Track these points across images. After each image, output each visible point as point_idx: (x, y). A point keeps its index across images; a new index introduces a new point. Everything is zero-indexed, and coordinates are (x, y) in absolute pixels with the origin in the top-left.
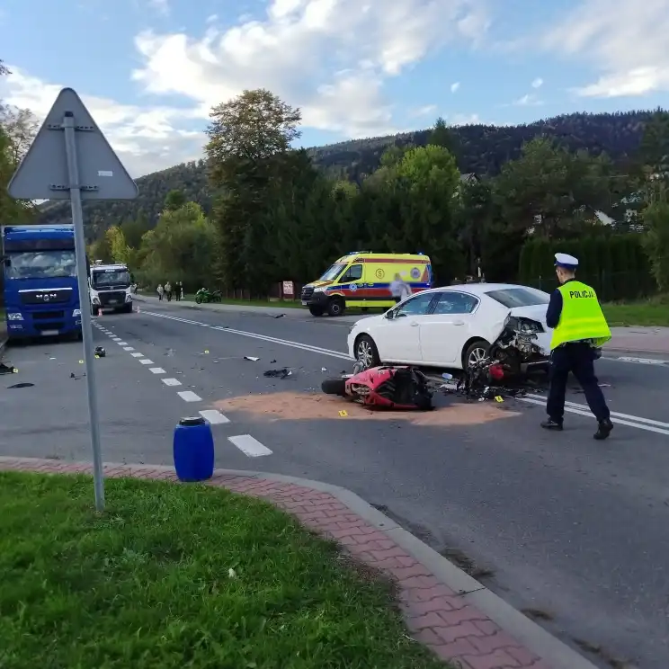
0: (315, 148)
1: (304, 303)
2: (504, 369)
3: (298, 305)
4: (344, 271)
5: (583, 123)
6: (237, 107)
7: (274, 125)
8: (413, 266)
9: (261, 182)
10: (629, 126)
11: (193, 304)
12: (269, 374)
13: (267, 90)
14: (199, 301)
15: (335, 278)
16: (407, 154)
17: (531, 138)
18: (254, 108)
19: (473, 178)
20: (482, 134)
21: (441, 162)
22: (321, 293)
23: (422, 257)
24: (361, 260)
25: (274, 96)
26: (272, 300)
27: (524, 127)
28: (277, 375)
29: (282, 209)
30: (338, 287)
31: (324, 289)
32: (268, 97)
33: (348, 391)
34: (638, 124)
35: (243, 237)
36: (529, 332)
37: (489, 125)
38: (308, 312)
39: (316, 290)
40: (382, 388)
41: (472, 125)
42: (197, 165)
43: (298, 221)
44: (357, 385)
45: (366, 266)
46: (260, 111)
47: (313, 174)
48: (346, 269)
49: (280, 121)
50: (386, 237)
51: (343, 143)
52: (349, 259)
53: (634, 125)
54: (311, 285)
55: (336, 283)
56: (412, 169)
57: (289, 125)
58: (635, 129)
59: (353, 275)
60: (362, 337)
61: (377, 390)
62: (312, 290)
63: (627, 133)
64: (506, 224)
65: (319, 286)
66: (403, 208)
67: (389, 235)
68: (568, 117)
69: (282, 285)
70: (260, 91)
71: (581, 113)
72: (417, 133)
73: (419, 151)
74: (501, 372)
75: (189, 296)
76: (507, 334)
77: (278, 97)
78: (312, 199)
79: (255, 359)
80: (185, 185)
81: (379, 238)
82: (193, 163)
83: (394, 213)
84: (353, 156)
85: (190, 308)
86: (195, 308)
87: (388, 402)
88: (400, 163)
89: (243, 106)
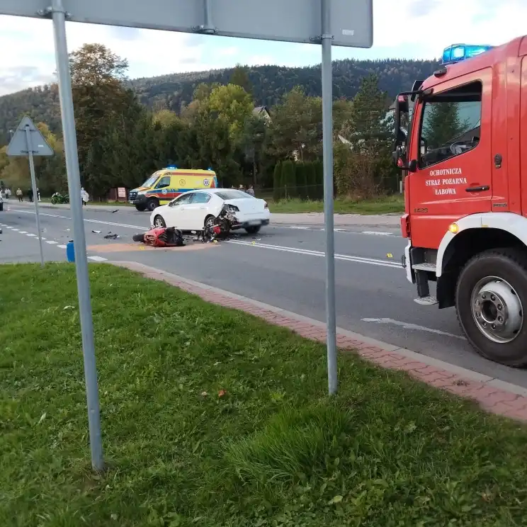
0: (144, 78)
1: (132, 202)
2: (221, 229)
3: (128, 204)
4: (158, 180)
5: (351, 68)
6: (79, 55)
7: (108, 70)
8: (204, 178)
9: (99, 113)
10: (385, 70)
11: (50, 204)
12: (107, 237)
13: (101, 44)
14: (55, 202)
15: (151, 186)
16: (213, 91)
17: (291, 89)
18: (92, 57)
19: (264, 110)
20: (276, 74)
21: (239, 98)
22: (143, 195)
23: (210, 172)
24: (169, 173)
25: (107, 48)
26: (110, 201)
27: (308, 68)
28: (111, 237)
29: (115, 136)
30: (154, 192)
31: (145, 193)
32: (102, 49)
33: (145, 239)
34: (392, 69)
35: (86, 154)
36: (233, 211)
37: (281, 66)
38: (134, 208)
39: (139, 193)
40: (160, 237)
41: (268, 66)
42: (43, 90)
43: (128, 145)
44: (149, 236)
45: (173, 177)
46: (97, 60)
47: (138, 110)
48: (160, 179)
49: (112, 67)
50: (188, 157)
51: (167, 75)
52: (161, 173)
53: (389, 70)
54: (136, 190)
55: (152, 189)
56: (217, 103)
57: (120, 71)
58: (389, 73)
59: (164, 183)
60: (157, 217)
61: (159, 238)
62: (136, 193)
63: (384, 76)
64: (275, 149)
65: (141, 191)
66: (198, 138)
67: (191, 156)
68: (341, 61)
69: (117, 190)
70: (96, 44)
71: (350, 59)
72: (226, 70)
73: (223, 88)
74: (219, 230)
75: (44, 199)
76: (223, 213)
77: (109, 50)
78: (138, 127)
79: (99, 232)
80: (33, 107)
81: (184, 158)
82: (39, 87)
83: (193, 141)
84: (176, 87)
85: (48, 207)
86: (51, 208)
87: (164, 243)
88: (208, 98)
89: (83, 55)
